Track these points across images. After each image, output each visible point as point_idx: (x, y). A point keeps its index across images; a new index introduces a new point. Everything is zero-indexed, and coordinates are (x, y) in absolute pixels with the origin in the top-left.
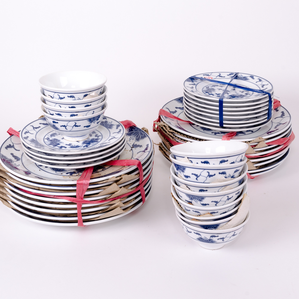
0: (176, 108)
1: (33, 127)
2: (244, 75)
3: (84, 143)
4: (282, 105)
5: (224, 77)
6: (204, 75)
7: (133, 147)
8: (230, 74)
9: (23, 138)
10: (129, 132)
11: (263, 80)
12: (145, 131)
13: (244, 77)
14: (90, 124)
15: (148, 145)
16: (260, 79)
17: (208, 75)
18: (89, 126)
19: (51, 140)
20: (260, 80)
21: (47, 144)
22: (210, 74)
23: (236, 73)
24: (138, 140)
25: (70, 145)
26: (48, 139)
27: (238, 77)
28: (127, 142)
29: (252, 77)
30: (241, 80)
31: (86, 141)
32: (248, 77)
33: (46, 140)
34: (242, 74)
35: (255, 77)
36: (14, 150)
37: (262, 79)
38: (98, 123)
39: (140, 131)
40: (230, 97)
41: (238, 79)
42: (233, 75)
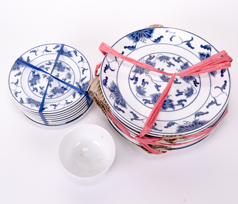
5: (51, 51)
8: (56, 47)
11: (85, 60)
13: (69, 52)
17: (35, 51)
20: (82, 60)
22: (36, 49)
29: (75, 52)
30: (66, 56)
32: (72, 52)
34: (68, 48)
35: (78, 53)
37: (84, 58)
40: (52, 94)
41: (63, 55)
42: (59, 49)
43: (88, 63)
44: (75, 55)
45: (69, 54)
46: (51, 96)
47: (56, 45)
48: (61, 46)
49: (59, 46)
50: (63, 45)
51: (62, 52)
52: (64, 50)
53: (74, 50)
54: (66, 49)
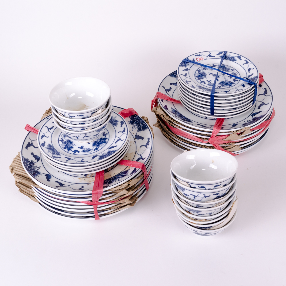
0: (171, 84)
1: (48, 128)
2: (232, 55)
3: (94, 145)
4: (265, 81)
5: (214, 57)
6: (195, 56)
7: (136, 139)
8: (219, 54)
9: (41, 146)
10: (132, 120)
11: (250, 62)
12: (145, 120)
13: (232, 57)
14: (98, 133)
15: (149, 139)
16: (247, 60)
17: (199, 55)
18: (98, 134)
19: (65, 143)
20: (247, 62)
21: (62, 147)
22: (201, 54)
23: (225, 52)
24: (140, 130)
25: (82, 148)
26: (62, 140)
27: (227, 57)
28: (130, 131)
29: (239, 57)
30: (229, 60)
31: (95, 142)
32: (235, 57)
33: (60, 142)
34: (231, 54)
35: (242, 58)
36: (33, 147)
37: (248, 61)
38: (104, 130)
39: (141, 120)
40: (220, 85)
41: (227, 59)
42: (222, 55)
43: (253, 64)
44: (239, 59)
45: (233, 59)
46: (220, 87)
47: (220, 52)
48: (224, 52)
49: (223, 53)
50: (226, 52)
51: (225, 57)
52: (227, 56)
53: (238, 55)
54: (229, 55)
